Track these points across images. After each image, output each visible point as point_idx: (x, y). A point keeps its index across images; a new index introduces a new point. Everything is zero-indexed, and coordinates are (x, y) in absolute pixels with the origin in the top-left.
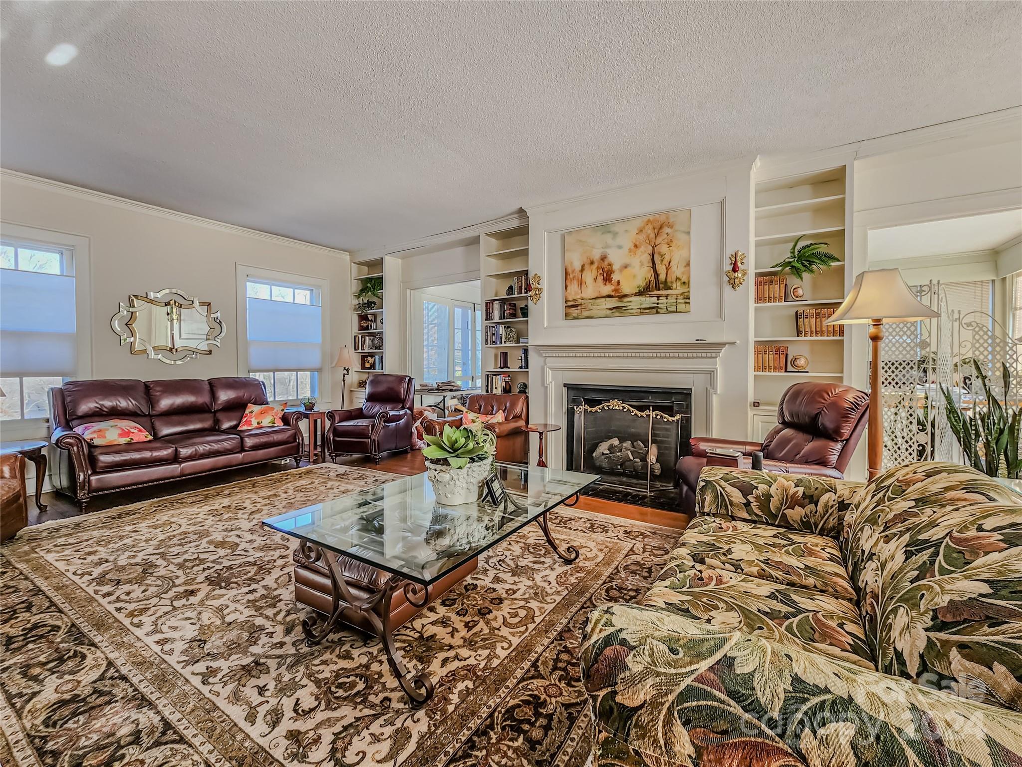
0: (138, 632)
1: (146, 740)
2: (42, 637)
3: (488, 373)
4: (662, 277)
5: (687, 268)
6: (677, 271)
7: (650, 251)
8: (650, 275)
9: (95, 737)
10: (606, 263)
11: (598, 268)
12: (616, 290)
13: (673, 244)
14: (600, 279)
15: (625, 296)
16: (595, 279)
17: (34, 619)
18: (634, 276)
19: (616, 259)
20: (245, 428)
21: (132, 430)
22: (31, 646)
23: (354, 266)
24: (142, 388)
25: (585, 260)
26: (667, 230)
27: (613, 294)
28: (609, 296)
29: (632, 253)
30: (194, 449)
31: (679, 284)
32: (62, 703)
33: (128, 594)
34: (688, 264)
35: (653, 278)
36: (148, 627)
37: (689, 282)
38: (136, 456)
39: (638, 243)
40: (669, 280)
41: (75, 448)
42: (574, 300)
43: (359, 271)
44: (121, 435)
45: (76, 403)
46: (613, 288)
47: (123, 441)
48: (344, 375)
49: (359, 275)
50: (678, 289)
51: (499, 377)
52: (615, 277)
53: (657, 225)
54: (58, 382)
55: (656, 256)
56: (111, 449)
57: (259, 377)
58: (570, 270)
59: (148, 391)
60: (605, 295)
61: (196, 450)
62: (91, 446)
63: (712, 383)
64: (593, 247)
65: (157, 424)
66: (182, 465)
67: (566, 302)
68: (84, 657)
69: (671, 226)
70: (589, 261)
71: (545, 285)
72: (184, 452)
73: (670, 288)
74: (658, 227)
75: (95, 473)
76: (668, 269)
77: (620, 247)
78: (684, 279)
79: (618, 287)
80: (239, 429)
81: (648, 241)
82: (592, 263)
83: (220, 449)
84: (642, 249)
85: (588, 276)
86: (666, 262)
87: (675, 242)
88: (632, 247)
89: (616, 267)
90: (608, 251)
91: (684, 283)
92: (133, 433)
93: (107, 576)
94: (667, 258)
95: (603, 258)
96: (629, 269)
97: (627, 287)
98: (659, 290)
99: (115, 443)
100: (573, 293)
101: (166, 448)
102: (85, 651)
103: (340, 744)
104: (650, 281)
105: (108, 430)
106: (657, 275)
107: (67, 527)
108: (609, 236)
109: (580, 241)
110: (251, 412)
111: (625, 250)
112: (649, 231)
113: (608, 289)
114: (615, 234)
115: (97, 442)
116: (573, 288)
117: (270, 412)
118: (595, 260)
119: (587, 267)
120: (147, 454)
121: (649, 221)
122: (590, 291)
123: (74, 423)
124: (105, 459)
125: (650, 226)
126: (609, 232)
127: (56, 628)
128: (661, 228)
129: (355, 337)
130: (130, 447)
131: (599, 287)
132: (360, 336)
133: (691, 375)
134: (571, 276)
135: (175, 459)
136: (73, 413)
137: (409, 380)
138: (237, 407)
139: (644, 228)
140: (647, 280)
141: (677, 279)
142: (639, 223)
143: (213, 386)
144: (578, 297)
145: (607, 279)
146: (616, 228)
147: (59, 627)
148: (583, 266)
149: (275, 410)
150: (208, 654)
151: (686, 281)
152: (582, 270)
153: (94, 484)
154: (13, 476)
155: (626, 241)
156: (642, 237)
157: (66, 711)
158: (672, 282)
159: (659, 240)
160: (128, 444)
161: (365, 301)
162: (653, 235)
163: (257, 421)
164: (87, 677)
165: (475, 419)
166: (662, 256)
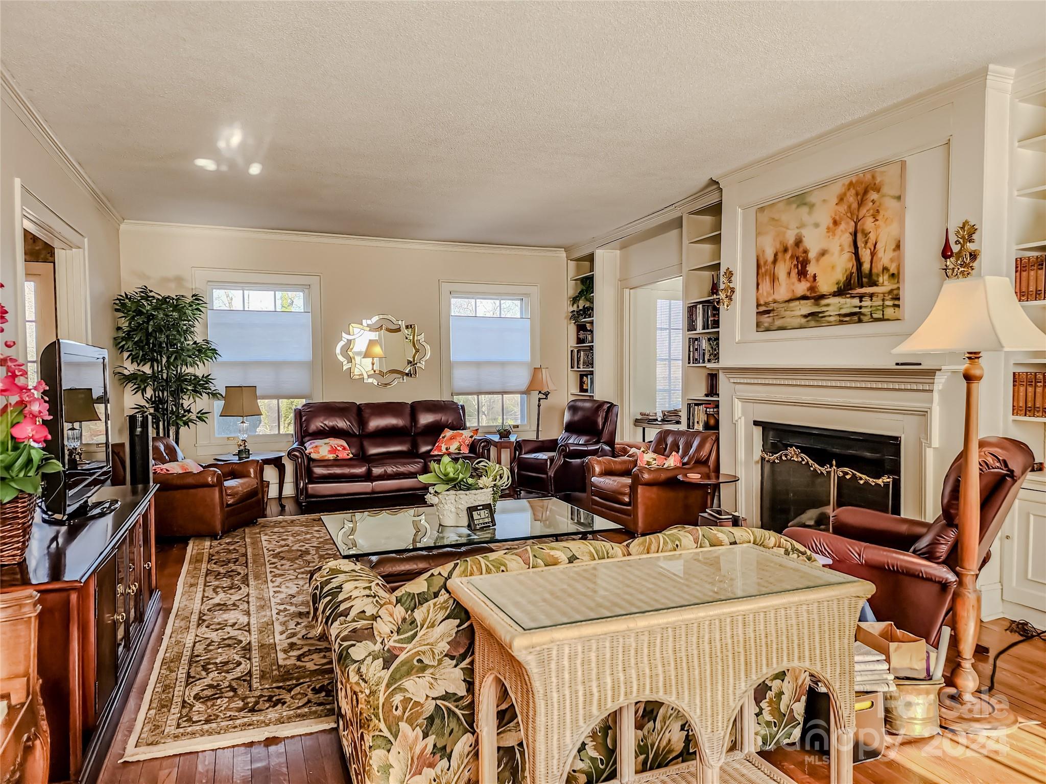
0: (270, 584)
1: (236, 627)
2: (230, 576)
3: (690, 402)
4: (866, 267)
5: (896, 253)
6: (885, 257)
7: (852, 230)
8: (851, 265)
9: (220, 620)
10: (801, 249)
11: (792, 257)
12: (812, 289)
13: (880, 217)
14: (794, 272)
15: (823, 297)
16: (789, 274)
17: (234, 568)
18: (833, 267)
19: (813, 243)
20: (436, 453)
21: (339, 448)
22: (224, 579)
23: (572, 264)
24: (355, 410)
25: (778, 246)
26: (873, 195)
27: (808, 294)
28: (804, 298)
29: (831, 233)
30: (383, 470)
31: (886, 277)
32: (219, 605)
33: (282, 565)
34: (898, 247)
35: (854, 270)
36: (276, 584)
37: (899, 273)
38: (338, 471)
39: (837, 218)
40: (874, 271)
41: (300, 460)
42: (766, 304)
43: (578, 268)
44: (330, 452)
45: (308, 421)
46: (808, 285)
47: (331, 457)
48: (540, 399)
49: (578, 273)
50: (885, 285)
51: (701, 407)
52: (811, 269)
53: (861, 189)
54: (300, 403)
55: (859, 236)
56: (324, 463)
57: (460, 400)
58: (762, 263)
59: (360, 413)
60: (799, 296)
61: (385, 471)
62: (310, 460)
63: (925, 429)
64: (787, 228)
65: (366, 443)
66: (374, 483)
67: (758, 305)
68: (241, 589)
69: (878, 190)
70: (782, 249)
71: (737, 282)
72: (377, 471)
73: (874, 284)
74: (861, 192)
75: (311, 482)
76: (873, 254)
77: (817, 225)
78: (893, 269)
79: (814, 284)
80: (432, 453)
81: (849, 215)
82: (786, 250)
83: (406, 472)
84: (843, 226)
85: (782, 270)
86: (870, 245)
87: (882, 212)
88: (831, 225)
89: (812, 255)
90: (804, 232)
91: (893, 275)
92: (339, 450)
93: (281, 554)
94: (872, 237)
95: (798, 242)
96: (826, 257)
97: (826, 285)
98: (862, 286)
99: (326, 458)
100: (765, 294)
101: (361, 467)
102: (242, 587)
103: (307, 653)
104: (851, 274)
105: (321, 446)
106: (859, 263)
107: (286, 521)
108: (805, 210)
109: (773, 219)
110: (443, 437)
111: (823, 229)
112: (851, 199)
113: (802, 288)
114: (812, 206)
115: (313, 456)
116: (766, 286)
117: (458, 438)
118: (789, 245)
119: (780, 255)
120: (346, 471)
121: (851, 184)
122: (782, 292)
123: (307, 439)
124: (319, 471)
125: (853, 192)
126: (805, 204)
127: (239, 574)
128: (866, 192)
129: (572, 351)
130: (337, 462)
131: (793, 284)
132: (576, 350)
133: (900, 417)
134: (763, 270)
135: (368, 477)
136: (306, 431)
137: (609, 407)
138: (435, 431)
139: (845, 194)
140: (848, 272)
141: (885, 269)
142: (837, 189)
143: (415, 408)
144: (770, 299)
145: (802, 274)
146: (812, 199)
147: (241, 574)
148: (776, 255)
149: (463, 437)
150: (291, 603)
151: (895, 272)
152: (775, 261)
153: (310, 491)
154: (256, 477)
155: (823, 216)
156: (843, 208)
157: (218, 608)
158: (878, 275)
159: (863, 211)
160: (335, 460)
161: (581, 308)
162: (855, 205)
163: (446, 446)
164: (235, 597)
165: (651, 460)
166: (866, 235)
